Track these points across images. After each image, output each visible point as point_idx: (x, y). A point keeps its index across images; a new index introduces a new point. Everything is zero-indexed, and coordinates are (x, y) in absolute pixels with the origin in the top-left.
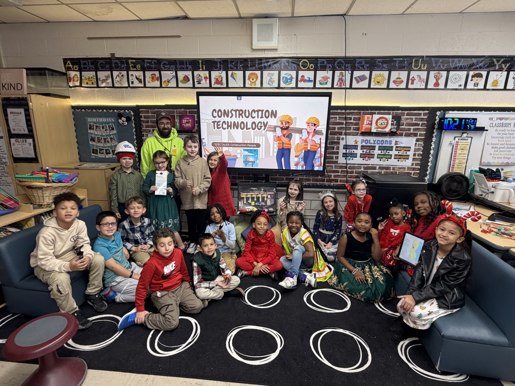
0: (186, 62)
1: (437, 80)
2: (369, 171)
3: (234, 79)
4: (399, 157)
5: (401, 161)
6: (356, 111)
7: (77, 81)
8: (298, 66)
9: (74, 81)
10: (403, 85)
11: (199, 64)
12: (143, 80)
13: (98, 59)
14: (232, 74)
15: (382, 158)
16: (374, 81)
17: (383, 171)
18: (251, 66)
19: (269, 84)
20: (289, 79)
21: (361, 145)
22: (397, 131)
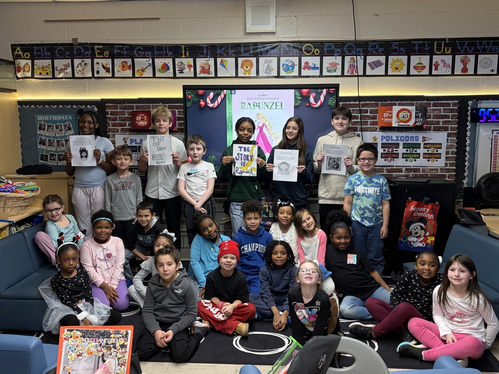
0: (166, 48)
1: (465, 65)
2: (394, 174)
3: (224, 67)
4: (429, 156)
5: (432, 161)
6: (372, 102)
7: (28, 71)
8: (301, 52)
9: (24, 71)
10: (426, 71)
11: (181, 50)
12: (111, 69)
13: (57, 45)
14: (222, 62)
15: (408, 158)
16: (391, 67)
17: (411, 174)
18: (245, 52)
19: (266, 73)
20: (291, 66)
21: (381, 142)
22: (424, 124)
